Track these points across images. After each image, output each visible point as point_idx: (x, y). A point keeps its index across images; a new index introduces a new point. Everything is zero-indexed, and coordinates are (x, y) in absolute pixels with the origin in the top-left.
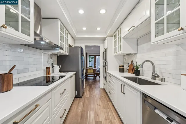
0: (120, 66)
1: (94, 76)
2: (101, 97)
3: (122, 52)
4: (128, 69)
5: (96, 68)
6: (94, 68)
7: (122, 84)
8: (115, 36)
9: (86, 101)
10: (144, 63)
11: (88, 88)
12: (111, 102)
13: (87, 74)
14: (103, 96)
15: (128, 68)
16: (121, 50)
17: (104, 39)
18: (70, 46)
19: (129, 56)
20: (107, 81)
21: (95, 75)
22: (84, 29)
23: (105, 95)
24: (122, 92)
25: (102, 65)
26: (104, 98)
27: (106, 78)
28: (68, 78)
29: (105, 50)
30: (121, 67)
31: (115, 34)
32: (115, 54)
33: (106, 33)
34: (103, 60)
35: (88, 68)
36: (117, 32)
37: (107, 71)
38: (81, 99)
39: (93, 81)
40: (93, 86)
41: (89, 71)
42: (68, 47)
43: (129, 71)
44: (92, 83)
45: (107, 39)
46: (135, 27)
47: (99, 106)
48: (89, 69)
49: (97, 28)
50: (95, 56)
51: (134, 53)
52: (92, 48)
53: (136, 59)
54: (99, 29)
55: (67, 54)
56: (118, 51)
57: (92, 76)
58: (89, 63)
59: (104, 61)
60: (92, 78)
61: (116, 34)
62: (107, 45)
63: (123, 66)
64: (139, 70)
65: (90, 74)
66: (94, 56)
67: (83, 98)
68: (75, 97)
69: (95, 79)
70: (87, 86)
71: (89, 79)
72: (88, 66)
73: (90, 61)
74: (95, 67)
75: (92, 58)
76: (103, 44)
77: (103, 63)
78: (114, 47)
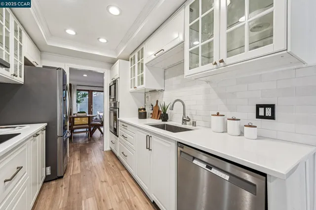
0: (140, 109)
1: (90, 130)
2: (107, 167)
3: (144, 86)
4: (151, 114)
5: (93, 115)
6: (88, 115)
7: (147, 136)
8: (133, 60)
9: (75, 183)
10: (174, 103)
11: (77, 156)
12: (126, 169)
13: (74, 127)
14: (111, 164)
15: (152, 112)
16: (142, 84)
17: (112, 63)
18: (27, 63)
19: (153, 94)
20: (118, 136)
21: (92, 129)
22: (71, 32)
23: (114, 162)
24: (147, 148)
25: (109, 107)
26: (113, 166)
27: (115, 131)
28: (28, 139)
29: (115, 81)
30: (143, 111)
31: (132, 56)
32: (133, 89)
33: (116, 51)
34: (110, 98)
35: (75, 116)
36: (136, 54)
37: (118, 119)
38: (61, 182)
39: (87, 139)
40: (87, 149)
41: (77, 121)
42: (23, 63)
43: (153, 116)
44: (85, 144)
45: (118, 61)
46: (165, 51)
47: (104, 183)
48: (77, 117)
49: (99, 39)
50: (90, 92)
51: (160, 89)
52: (85, 75)
53: (163, 97)
54: (103, 40)
55: (20, 80)
56: (139, 85)
57: (85, 130)
58: (77, 106)
59: (111, 100)
60: (85, 134)
61: (134, 56)
62: (118, 74)
63: (144, 109)
64: (167, 114)
65: (81, 126)
66: (87, 92)
67: (67, 178)
68: (45, 182)
69: (91, 136)
70: (74, 151)
71: (78, 137)
72: (75, 111)
73: (78, 102)
74: (90, 112)
75: (84, 95)
76: (109, 71)
77: (110, 104)
78: (131, 78)
